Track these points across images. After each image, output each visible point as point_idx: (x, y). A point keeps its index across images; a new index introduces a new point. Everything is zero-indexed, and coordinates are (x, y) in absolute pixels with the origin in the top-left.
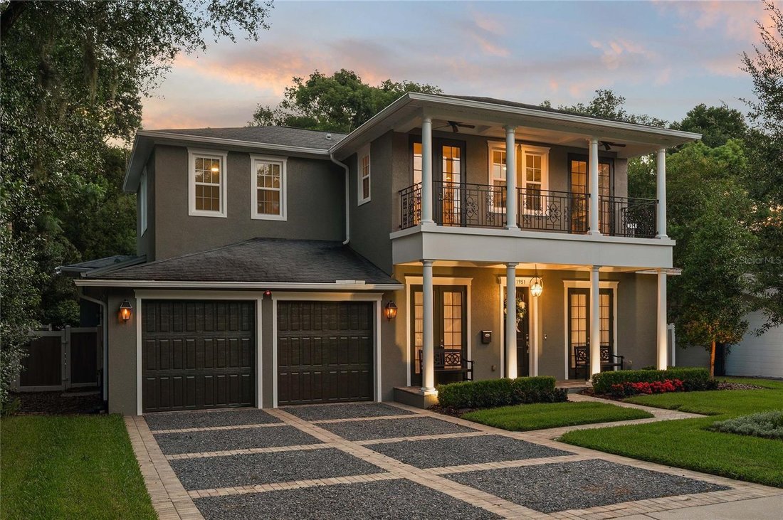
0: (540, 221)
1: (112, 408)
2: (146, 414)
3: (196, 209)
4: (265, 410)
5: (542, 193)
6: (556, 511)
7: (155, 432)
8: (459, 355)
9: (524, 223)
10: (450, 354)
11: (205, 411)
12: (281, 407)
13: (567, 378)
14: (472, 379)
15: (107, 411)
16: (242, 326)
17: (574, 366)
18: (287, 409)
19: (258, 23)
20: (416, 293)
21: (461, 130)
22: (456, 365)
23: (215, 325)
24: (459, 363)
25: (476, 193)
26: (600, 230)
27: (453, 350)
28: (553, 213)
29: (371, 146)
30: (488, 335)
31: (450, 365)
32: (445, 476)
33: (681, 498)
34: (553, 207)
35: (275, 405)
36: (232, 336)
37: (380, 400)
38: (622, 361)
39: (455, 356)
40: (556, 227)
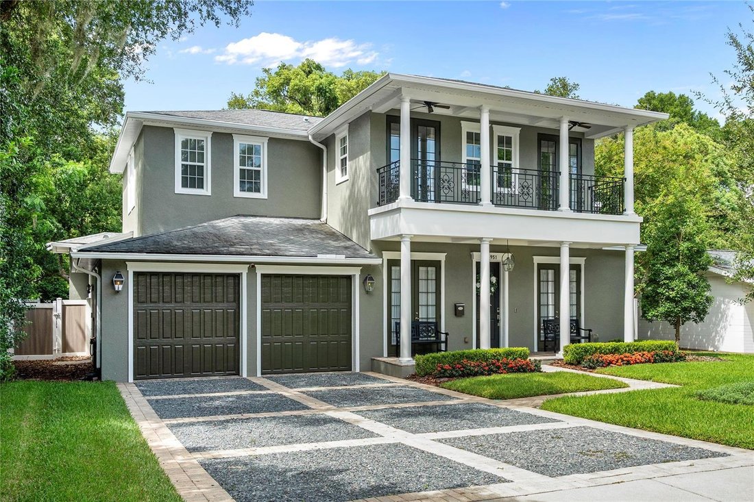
0: (513, 198)
1: (105, 376)
2: (136, 381)
3: (182, 187)
4: (249, 378)
5: (514, 171)
6: (561, 475)
7: (148, 398)
8: (433, 327)
9: (497, 200)
10: (425, 327)
11: (192, 379)
12: (265, 376)
13: (536, 350)
14: (446, 351)
15: (100, 378)
16: (227, 298)
17: (542, 339)
18: (271, 377)
19: (242, 10)
20: (393, 268)
21: (437, 111)
22: (430, 337)
23: (202, 296)
24: (434, 335)
25: (452, 170)
26: (570, 207)
27: (427, 323)
28: (525, 190)
29: (349, 127)
30: (460, 309)
31: (425, 337)
32: (440, 441)
33: (683, 463)
34: (525, 184)
35: (259, 374)
36: (218, 308)
37: (358, 370)
38: (589, 334)
39: (430, 329)
40: (528, 204)
